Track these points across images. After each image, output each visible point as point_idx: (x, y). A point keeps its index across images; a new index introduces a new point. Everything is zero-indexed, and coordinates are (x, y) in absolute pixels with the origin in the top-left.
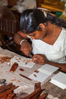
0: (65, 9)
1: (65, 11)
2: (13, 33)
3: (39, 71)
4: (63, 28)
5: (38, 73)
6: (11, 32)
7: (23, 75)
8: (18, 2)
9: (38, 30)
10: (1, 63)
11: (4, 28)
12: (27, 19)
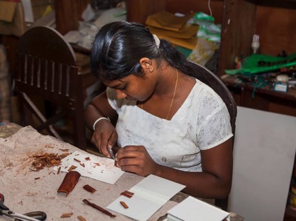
0: (198, 42)
1: (197, 47)
2: (67, 95)
3: (133, 194)
4: (197, 80)
5: (130, 197)
6: (64, 93)
7: (91, 202)
8: (81, 23)
9: (135, 74)
10: (35, 169)
11: (46, 83)
12: (109, 41)
